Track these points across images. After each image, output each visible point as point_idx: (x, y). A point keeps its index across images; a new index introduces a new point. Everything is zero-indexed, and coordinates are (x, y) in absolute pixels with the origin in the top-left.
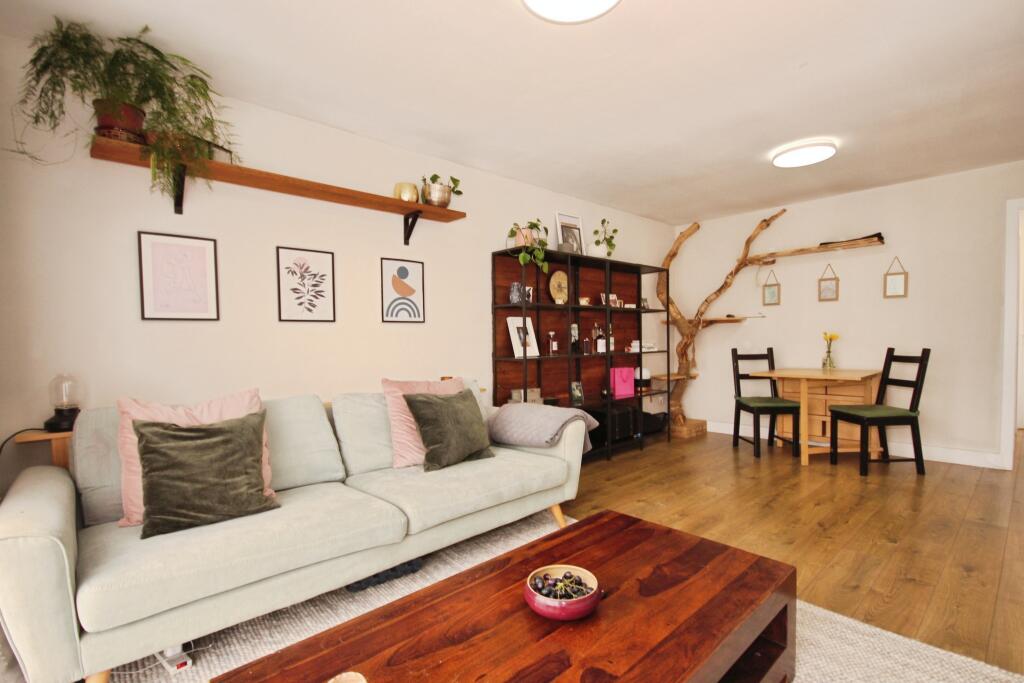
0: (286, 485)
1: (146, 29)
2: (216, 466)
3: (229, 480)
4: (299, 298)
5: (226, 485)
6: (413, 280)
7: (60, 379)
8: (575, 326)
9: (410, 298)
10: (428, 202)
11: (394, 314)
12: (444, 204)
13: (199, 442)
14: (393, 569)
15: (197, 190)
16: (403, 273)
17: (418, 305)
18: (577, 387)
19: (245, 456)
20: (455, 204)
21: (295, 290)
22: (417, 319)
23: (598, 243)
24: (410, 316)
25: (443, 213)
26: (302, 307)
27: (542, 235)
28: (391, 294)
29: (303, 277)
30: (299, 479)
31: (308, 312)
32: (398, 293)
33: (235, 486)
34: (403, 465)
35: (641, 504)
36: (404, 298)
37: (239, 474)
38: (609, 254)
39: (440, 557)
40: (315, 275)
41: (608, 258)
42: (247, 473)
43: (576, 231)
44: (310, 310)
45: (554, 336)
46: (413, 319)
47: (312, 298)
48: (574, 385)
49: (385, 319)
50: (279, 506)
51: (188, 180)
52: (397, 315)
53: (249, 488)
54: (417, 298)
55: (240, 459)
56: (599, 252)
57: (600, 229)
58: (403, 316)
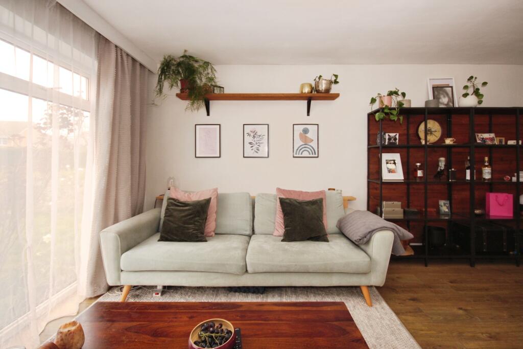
0: (223, 232)
1: (185, 51)
2: (183, 219)
3: (186, 226)
4: (252, 147)
5: (185, 227)
6: (312, 135)
7: (170, 178)
8: (442, 159)
9: (310, 144)
10: (318, 91)
11: (300, 153)
12: (328, 91)
13: (182, 208)
14: (239, 288)
15: (214, 105)
16: (306, 131)
17: (314, 148)
18: (445, 204)
19: (195, 217)
20: (334, 89)
21: (250, 143)
22: (314, 156)
23: (465, 95)
24: (310, 154)
25: (328, 95)
26: (253, 151)
27: (400, 98)
28: (299, 143)
29: (254, 137)
30: (228, 231)
31: (256, 153)
32: (303, 142)
33: (188, 229)
34: (277, 235)
35: (461, 312)
36: (305, 145)
37: (191, 224)
38: (480, 102)
39: (282, 291)
40: (260, 136)
41: (478, 106)
42: (195, 224)
43: (449, 90)
44: (257, 152)
45: (420, 166)
46: (311, 156)
47: (258, 147)
48: (442, 203)
49: (295, 156)
50: (206, 241)
51: (211, 102)
52: (302, 154)
53: (194, 231)
54: (314, 144)
55: (193, 218)
56: (470, 102)
57: (469, 84)
58: (306, 154)
